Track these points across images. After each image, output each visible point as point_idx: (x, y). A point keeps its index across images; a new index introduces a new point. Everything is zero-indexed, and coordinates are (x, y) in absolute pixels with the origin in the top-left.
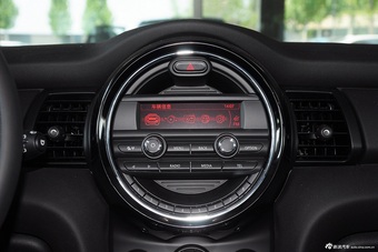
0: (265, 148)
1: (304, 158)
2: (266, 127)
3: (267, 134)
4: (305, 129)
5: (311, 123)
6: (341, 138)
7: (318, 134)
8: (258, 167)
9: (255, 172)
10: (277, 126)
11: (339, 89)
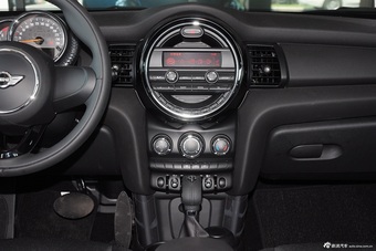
0: (233, 79)
1: (256, 84)
2: (234, 66)
3: (234, 71)
7: (263, 71)
8: (229, 89)
9: (227, 91)
10: (240, 67)
11: (278, 44)
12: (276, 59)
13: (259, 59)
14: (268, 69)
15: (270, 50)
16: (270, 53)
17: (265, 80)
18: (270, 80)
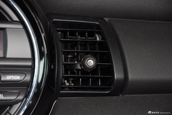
0: (28, 78)
1: (70, 88)
2: (30, 56)
3: (30, 64)
4: (72, 59)
5: (78, 53)
6: (104, 68)
7: (83, 64)
8: (21, 97)
9: (16, 102)
10: (41, 55)
11: (106, 19)
12: (103, 45)
13: (74, 44)
14: (91, 63)
15: (92, 30)
16: (92, 35)
17: (85, 81)
18: (95, 81)
